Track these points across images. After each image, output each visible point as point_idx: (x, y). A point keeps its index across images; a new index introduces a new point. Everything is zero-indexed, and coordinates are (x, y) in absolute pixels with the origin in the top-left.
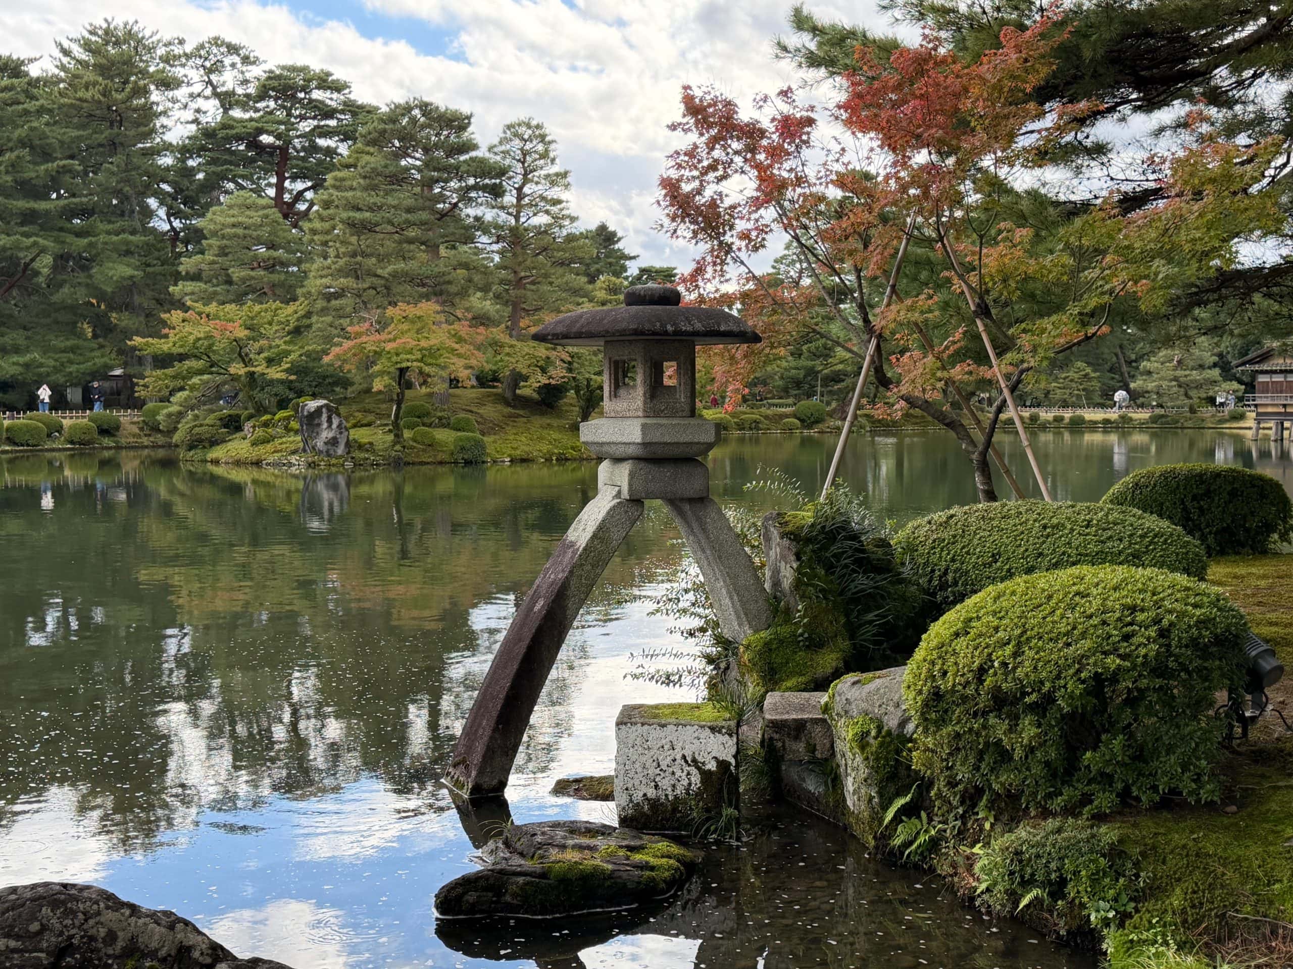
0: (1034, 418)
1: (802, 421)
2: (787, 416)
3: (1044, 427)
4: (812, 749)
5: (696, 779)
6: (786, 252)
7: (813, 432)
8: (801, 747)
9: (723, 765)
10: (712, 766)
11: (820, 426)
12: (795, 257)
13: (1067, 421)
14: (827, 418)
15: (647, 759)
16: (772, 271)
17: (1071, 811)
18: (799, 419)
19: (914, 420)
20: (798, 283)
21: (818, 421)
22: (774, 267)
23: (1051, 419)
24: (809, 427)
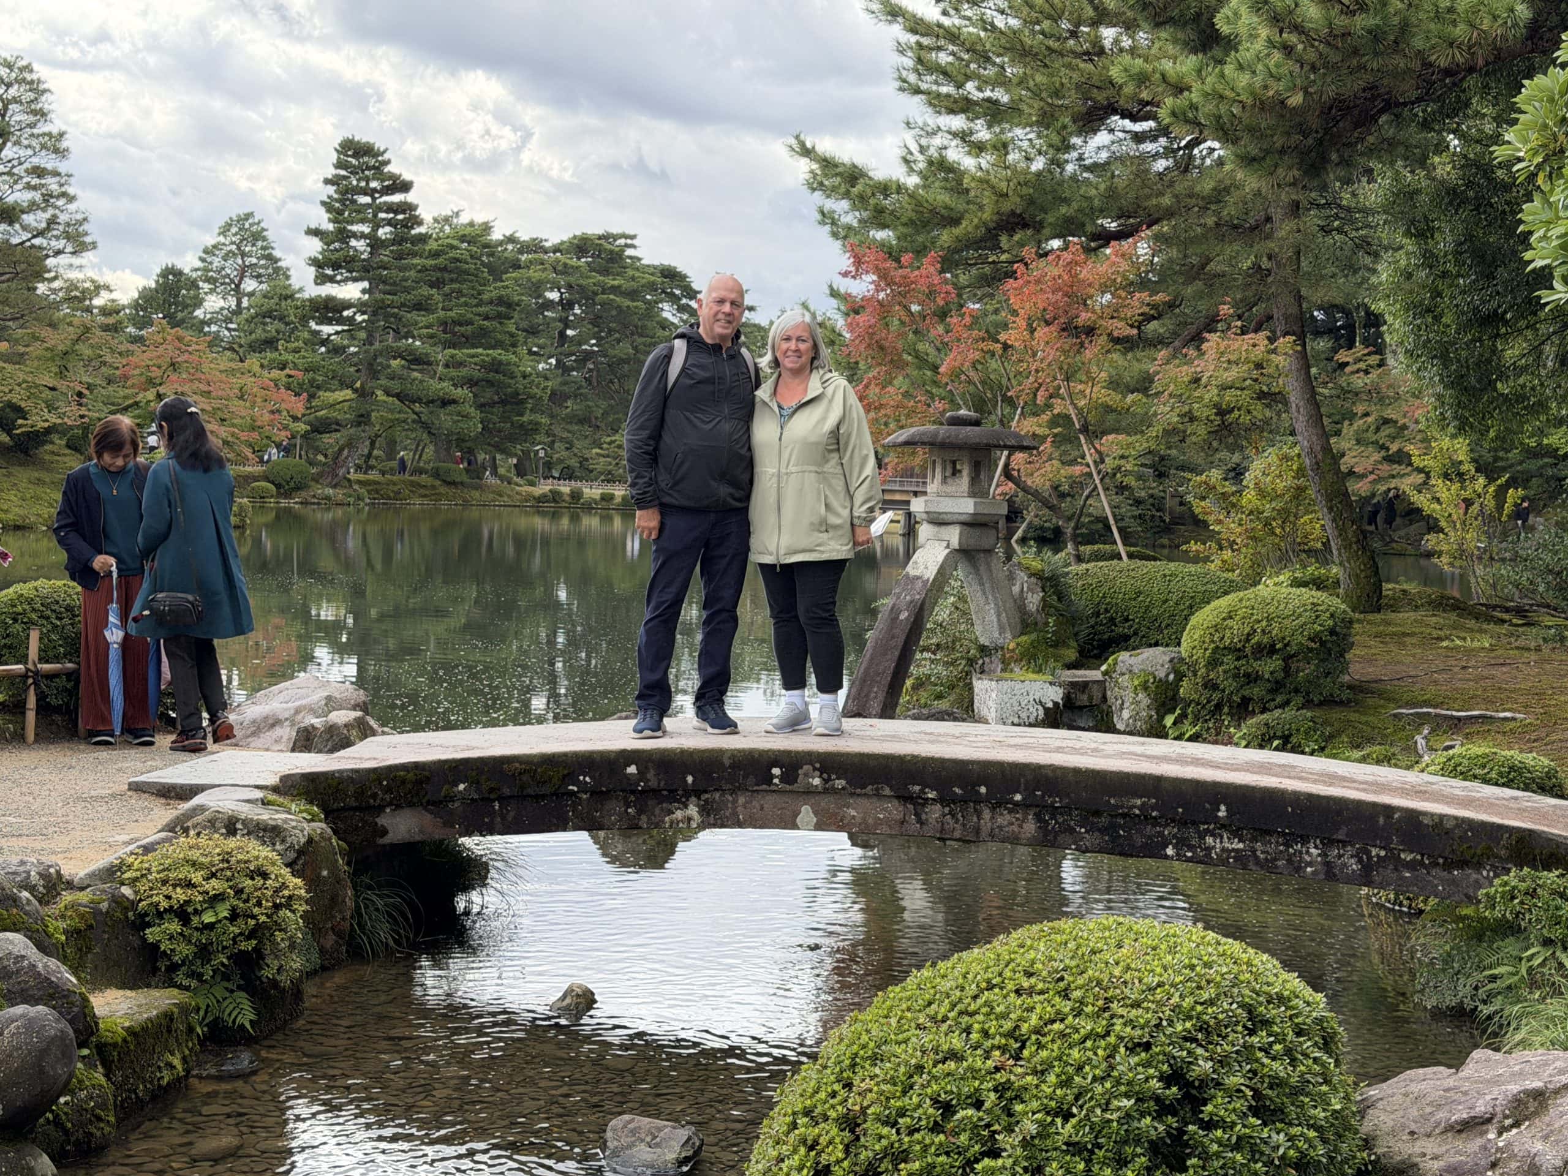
0: (576, 495)
1: (278, 486)
2: (256, 479)
3: (589, 507)
4: (1091, 698)
5: (1041, 712)
6: (222, 239)
7: (293, 503)
8: (1085, 697)
9: (1056, 704)
10: (1050, 705)
11: (304, 494)
12: (234, 247)
13: (618, 500)
14: (313, 483)
15: (1014, 701)
16: (200, 264)
17: (1282, 706)
18: (273, 483)
19: (422, 491)
20: (238, 286)
21: (298, 488)
22: (203, 260)
23: (598, 497)
24: (288, 495)
